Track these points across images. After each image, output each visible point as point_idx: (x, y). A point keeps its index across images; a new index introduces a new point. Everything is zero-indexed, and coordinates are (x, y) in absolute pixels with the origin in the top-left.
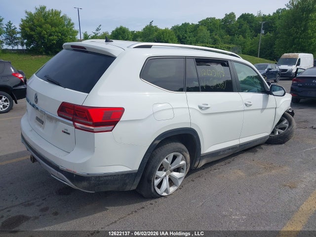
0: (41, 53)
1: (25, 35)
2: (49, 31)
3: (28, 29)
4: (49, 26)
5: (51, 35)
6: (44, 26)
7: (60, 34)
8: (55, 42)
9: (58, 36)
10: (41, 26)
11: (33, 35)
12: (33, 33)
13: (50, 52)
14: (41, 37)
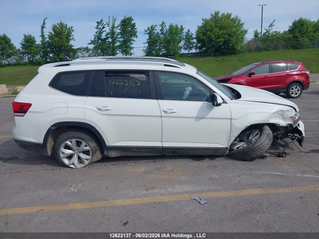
0: (210, 56)
1: (199, 40)
2: (217, 34)
3: (201, 35)
4: (217, 30)
5: (219, 38)
6: (214, 31)
7: (227, 36)
8: (221, 43)
9: (225, 38)
10: (211, 31)
11: (204, 39)
12: (204, 38)
13: (217, 54)
14: (211, 41)
